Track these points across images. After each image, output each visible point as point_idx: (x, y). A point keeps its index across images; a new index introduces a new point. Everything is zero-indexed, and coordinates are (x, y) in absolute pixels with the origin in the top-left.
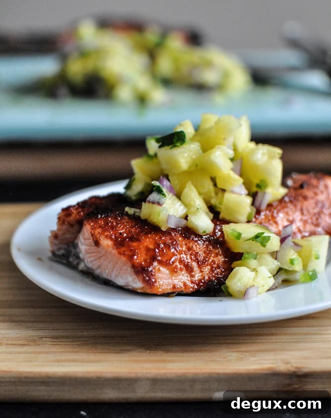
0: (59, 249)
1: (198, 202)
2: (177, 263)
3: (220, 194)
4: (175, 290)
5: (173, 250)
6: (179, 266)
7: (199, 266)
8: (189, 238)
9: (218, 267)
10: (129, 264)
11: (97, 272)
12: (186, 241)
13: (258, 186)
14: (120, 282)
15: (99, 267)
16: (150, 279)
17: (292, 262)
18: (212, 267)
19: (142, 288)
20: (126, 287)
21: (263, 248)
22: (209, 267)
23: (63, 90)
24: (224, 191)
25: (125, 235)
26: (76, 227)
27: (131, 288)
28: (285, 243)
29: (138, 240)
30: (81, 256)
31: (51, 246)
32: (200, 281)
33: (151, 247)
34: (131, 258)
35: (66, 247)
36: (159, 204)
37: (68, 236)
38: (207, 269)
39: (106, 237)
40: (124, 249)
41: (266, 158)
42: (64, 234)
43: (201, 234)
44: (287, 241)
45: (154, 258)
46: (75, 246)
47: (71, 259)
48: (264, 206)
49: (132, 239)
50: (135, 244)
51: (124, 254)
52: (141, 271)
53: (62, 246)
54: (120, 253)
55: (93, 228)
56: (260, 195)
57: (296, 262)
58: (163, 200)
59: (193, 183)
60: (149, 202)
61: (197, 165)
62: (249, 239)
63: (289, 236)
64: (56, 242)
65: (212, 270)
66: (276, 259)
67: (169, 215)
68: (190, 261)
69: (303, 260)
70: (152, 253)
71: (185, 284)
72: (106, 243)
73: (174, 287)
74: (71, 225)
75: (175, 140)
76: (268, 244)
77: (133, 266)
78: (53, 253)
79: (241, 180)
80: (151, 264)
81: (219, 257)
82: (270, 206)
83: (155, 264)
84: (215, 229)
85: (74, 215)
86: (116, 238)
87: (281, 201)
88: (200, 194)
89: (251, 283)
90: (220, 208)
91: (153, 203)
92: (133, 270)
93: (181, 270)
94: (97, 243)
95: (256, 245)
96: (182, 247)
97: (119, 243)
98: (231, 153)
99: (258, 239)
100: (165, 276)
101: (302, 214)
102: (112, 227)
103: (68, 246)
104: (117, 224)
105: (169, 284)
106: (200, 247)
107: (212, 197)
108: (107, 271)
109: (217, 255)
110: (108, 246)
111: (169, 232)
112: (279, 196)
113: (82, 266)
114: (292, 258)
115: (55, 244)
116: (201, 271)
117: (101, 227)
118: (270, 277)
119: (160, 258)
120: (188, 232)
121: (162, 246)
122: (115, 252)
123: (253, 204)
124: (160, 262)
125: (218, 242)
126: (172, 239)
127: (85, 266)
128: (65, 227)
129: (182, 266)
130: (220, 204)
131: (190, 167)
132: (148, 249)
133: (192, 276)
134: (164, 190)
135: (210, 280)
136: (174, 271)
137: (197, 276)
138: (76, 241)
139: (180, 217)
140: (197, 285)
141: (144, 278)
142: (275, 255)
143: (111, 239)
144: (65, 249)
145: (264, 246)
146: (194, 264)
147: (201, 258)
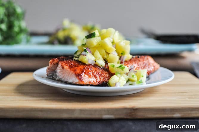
0: (50, 73)
1: (100, 56)
2: (91, 74)
3: (108, 55)
4: (90, 83)
5: (90, 70)
6: (92, 75)
7: (99, 76)
8: (96, 67)
9: (106, 78)
10: (74, 74)
11: (63, 79)
12: (95, 68)
13: (122, 54)
14: (71, 81)
15: (63, 77)
16: (81, 78)
17: (133, 76)
18: (104, 77)
19: (78, 82)
20: (73, 83)
21: (122, 71)
22: (103, 77)
23: (56, 42)
24: (109, 54)
25: (73, 65)
26: (56, 65)
27: (74, 83)
28: (131, 71)
29: (78, 66)
30: (57, 75)
31: (47, 73)
32: (99, 81)
33: (82, 68)
34: (75, 71)
35: (52, 72)
36: (85, 55)
37: (53, 68)
38: (102, 78)
39: (66, 65)
40: (72, 69)
41: (124, 44)
42: (51, 67)
43: (101, 66)
44: (131, 70)
45: (83, 72)
46: (56, 72)
47: (54, 77)
48: (124, 61)
49: (75, 66)
50: (76, 67)
51: (72, 70)
52: (78, 75)
53: (51, 72)
54: (71, 70)
55: (62, 63)
56: (122, 56)
57: (134, 77)
58: (87, 54)
59: (98, 50)
60: (82, 55)
61: (99, 45)
62: (118, 67)
63: (132, 68)
64: (49, 71)
65: (104, 79)
66: (127, 75)
67: (89, 59)
68: (95, 74)
69: (137, 76)
70: (82, 70)
71: (94, 82)
72: (66, 67)
73: (90, 82)
74: (54, 64)
75: (92, 36)
76: (124, 70)
77: (75, 74)
78: (48, 75)
79: (115, 50)
80: (82, 73)
81: (107, 75)
82: (126, 61)
83: (83, 73)
84: (105, 66)
85: (55, 61)
86: (70, 66)
87: (130, 60)
88: (101, 54)
89: (117, 81)
90: (108, 59)
91: (83, 55)
92: (75, 75)
93: (93, 77)
94: (63, 68)
95: (120, 70)
96: (93, 69)
97: (71, 67)
98: (112, 40)
99: (121, 67)
100: (87, 78)
101: (138, 65)
102: (69, 63)
103: (53, 72)
104: (70, 62)
105: (88, 81)
106: (100, 71)
107: (104, 56)
108: (66, 78)
109: (106, 74)
110: (67, 68)
111: (89, 65)
112: (130, 59)
113: (57, 78)
114: (133, 75)
115: (48, 72)
116: (100, 78)
117: (65, 62)
118: (125, 80)
119: (85, 72)
120: (96, 66)
121: (86, 68)
122: (69, 70)
123: (120, 59)
124: (85, 73)
125: (106, 70)
126: (90, 67)
127: (59, 78)
128: (52, 65)
129: (93, 75)
130: (108, 57)
131: (97, 45)
132: (81, 69)
133: (97, 79)
134: (88, 51)
135: (103, 81)
136: (90, 77)
137: (99, 80)
138: (56, 70)
139: (93, 61)
140: (99, 83)
141: (79, 78)
142: (127, 74)
143: (68, 66)
144: (52, 73)
145: (123, 70)
146: (98, 76)
147: (100, 74)
